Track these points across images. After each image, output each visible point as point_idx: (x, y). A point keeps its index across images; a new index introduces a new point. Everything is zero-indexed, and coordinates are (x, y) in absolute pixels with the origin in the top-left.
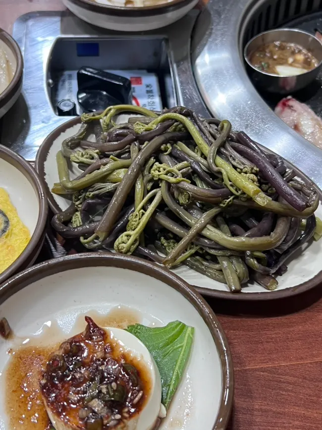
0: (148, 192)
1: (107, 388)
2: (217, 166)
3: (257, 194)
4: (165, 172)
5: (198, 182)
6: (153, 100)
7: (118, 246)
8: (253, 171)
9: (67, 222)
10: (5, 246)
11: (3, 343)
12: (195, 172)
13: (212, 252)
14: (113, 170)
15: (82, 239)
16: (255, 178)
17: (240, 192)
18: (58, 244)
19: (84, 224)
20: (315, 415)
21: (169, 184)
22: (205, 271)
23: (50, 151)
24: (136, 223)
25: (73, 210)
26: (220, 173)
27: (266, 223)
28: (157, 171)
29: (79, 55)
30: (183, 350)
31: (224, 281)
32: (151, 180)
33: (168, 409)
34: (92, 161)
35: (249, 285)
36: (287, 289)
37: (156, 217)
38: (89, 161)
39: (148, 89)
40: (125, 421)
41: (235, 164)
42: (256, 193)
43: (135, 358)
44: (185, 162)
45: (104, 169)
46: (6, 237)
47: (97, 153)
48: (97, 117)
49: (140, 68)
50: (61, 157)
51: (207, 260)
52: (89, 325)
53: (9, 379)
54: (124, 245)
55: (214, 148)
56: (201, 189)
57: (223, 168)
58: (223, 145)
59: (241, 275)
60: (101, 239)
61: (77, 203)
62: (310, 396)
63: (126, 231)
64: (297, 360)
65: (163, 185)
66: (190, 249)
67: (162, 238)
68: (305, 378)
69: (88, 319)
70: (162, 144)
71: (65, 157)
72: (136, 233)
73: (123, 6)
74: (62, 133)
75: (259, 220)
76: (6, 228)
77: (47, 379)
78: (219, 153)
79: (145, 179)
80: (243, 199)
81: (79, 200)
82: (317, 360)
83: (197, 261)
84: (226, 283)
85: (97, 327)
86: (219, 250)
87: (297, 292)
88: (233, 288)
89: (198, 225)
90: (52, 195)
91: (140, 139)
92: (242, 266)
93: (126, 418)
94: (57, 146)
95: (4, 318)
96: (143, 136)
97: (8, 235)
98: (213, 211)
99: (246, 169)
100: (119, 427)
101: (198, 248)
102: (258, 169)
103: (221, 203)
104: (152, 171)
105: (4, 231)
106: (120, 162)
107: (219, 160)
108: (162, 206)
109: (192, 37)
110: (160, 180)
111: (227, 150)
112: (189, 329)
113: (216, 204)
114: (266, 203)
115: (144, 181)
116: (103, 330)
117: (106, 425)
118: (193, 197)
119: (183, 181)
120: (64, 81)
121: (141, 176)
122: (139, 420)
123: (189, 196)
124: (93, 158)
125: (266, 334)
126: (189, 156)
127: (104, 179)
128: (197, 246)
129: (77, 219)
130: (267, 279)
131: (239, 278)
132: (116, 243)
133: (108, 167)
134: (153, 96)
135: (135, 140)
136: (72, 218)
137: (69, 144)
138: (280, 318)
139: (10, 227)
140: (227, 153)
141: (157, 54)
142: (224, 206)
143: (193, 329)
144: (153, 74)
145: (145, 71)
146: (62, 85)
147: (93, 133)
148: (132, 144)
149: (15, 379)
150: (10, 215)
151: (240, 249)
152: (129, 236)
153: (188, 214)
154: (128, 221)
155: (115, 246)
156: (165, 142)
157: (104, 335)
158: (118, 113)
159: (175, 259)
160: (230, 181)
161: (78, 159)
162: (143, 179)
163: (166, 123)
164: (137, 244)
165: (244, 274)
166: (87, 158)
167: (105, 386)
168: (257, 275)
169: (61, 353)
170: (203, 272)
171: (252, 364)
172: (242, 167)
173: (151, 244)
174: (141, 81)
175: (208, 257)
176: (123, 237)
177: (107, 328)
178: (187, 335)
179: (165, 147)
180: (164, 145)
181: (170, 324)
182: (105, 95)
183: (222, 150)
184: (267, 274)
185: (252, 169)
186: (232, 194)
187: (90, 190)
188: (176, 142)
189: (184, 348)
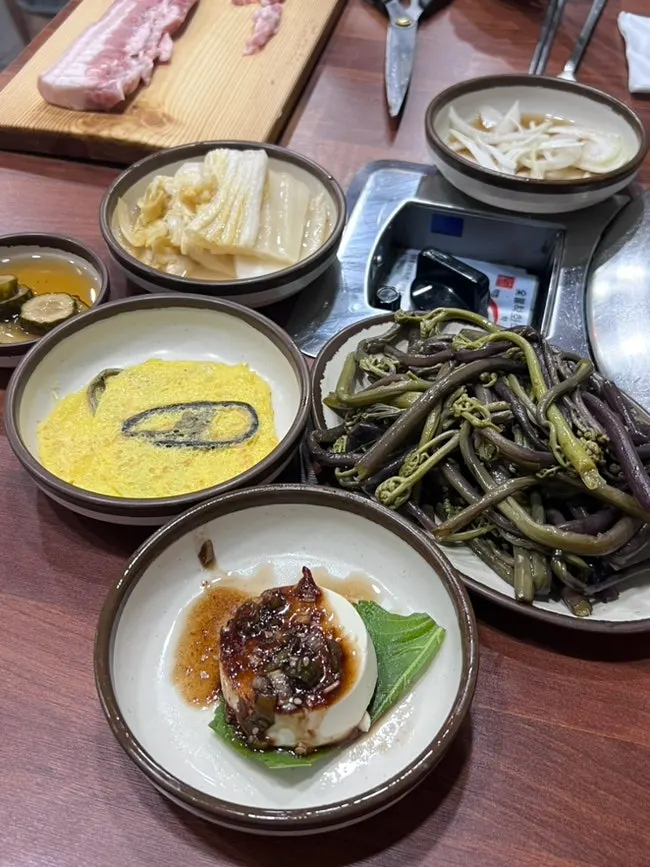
0: (444, 431)
1: (297, 662)
2: (548, 419)
3: (589, 470)
4: (472, 408)
5: (518, 437)
6: (520, 314)
7: (380, 493)
8: (600, 439)
9: (327, 445)
10: (243, 455)
11: (200, 570)
12: (517, 420)
13: (509, 537)
14: (404, 391)
15: (337, 472)
16: (597, 448)
17: (568, 463)
18: (312, 472)
19: (346, 453)
20: (584, 810)
21: (472, 427)
22: (493, 564)
23: (340, 350)
24: (412, 469)
25: (340, 432)
26: (548, 429)
27: (598, 519)
28: (461, 406)
29: (434, 231)
30: (421, 655)
31: (511, 582)
32: (451, 417)
33: (374, 724)
34: (385, 373)
35: (551, 600)
36: (603, 622)
37: (444, 469)
38: (382, 372)
39: (520, 296)
40: (306, 711)
41: (577, 422)
42: (587, 469)
43: (347, 638)
44: (503, 403)
45: (394, 386)
46: (249, 444)
47: (396, 365)
48: (417, 317)
49: (517, 266)
50: (352, 360)
51: (501, 549)
52: (304, 578)
53: (192, 618)
54: (389, 494)
55: (552, 393)
56: (519, 446)
57: (554, 424)
58: (570, 392)
59: (539, 581)
60: (360, 476)
61: (348, 424)
62: (586, 781)
63: (397, 475)
64: (588, 726)
65: (463, 426)
66: (482, 526)
67: (447, 501)
68: (589, 756)
69: (305, 570)
70: (483, 371)
71: (356, 361)
72: (408, 482)
73: (513, 173)
74: (364, 330)
75: (591, 511)
76: (252, 432)
77: (231, 628)
78: (558, 401)
79: (445, 412)
80: (572, 475)
81: (352, 420)
82: (617, 736)
83: (488, 546)
84: (513, 586)
85: (314, 584)
86: (517, 536)
87: (616, 629)
88: (521, 596)
89: (496, 493)
90: (321, 406)
91: (458, 358)
92: (544, 568)
93: (307, 707)
94: (352, 345)
95: (209, 541)
96: (461, 355)
97: (252, 442)
98: (525, 480)
99: (589, 434)
100: (296, 715)
101: (492, 527)
102: (608, 439)
103: (538, 471)
104: (455, 405)
105: (247, 435)
106: (419, 382)
107: (554, 412)
108: (456, 455)
109: (603, 235)
110: (462, 419)
111: (572, 400)
112: (439, 630)
113: (532, 472)
114: (596, 486)
115: (442, 416)
116: (319, 590)
117: (280, 706)
118: (501, 453)
119: (490, 426)
120: (403, 263)
121: (439, 406)
122: (326, 718)
123: (495, 450)
124: (387, 370)
125: (554, 677)
126: (517, 397)
127: (390, 399)
128: (491, 524)
129: (341, 444)
130: (576, 599)
131: (534, 584)
132: (380, 488)
133: (400, 385)
134: (522, 307)
135: (452, 359)
136: (335, 441)
137: (369, 345)
138: (583, 662)
139: (257, 433)
140: (570, 404)
141: (547, 250)
142: (541, 477)
143: (444, 630)
144: (534, 277)
145: (524, 271)
146: (398, 268)
147: (407, 339)
148: (446, 363)
149: (199, 620)
150: (261, 417)
151: (547, 543)
152: (397, 483)
153: (488, 476)
154: (403, 463)
155: (377, 491)
156: (490, 370)
157: (319, 597)
158: (448, 318)
159: (450, 531)
160: (559, 444)
161: (368, 367)
162: (441, 412)
163: (500, 345)
164: (407, 496)
165: (543, 579)
166: (380, 368)
167: (296, 659)
168: (566, 590)
169: (259, 602)
170: (490, 564)
171: (516, 710)
172: (584, 429)
173: (430, 504)
174: (512, 283)
175: (505, 546)
176: (390, 482)
177: (325, 590)
178: (433, 637)
179: (486, 377)
180: (486, 374)
181: (415, 615)
182: (451, 294)
183: (566, 399)
184: (578, 593)
185: (599, 436)
186: (557, 464)
187: (369, 410)
188: (507, 374)
189: (423, 652)
